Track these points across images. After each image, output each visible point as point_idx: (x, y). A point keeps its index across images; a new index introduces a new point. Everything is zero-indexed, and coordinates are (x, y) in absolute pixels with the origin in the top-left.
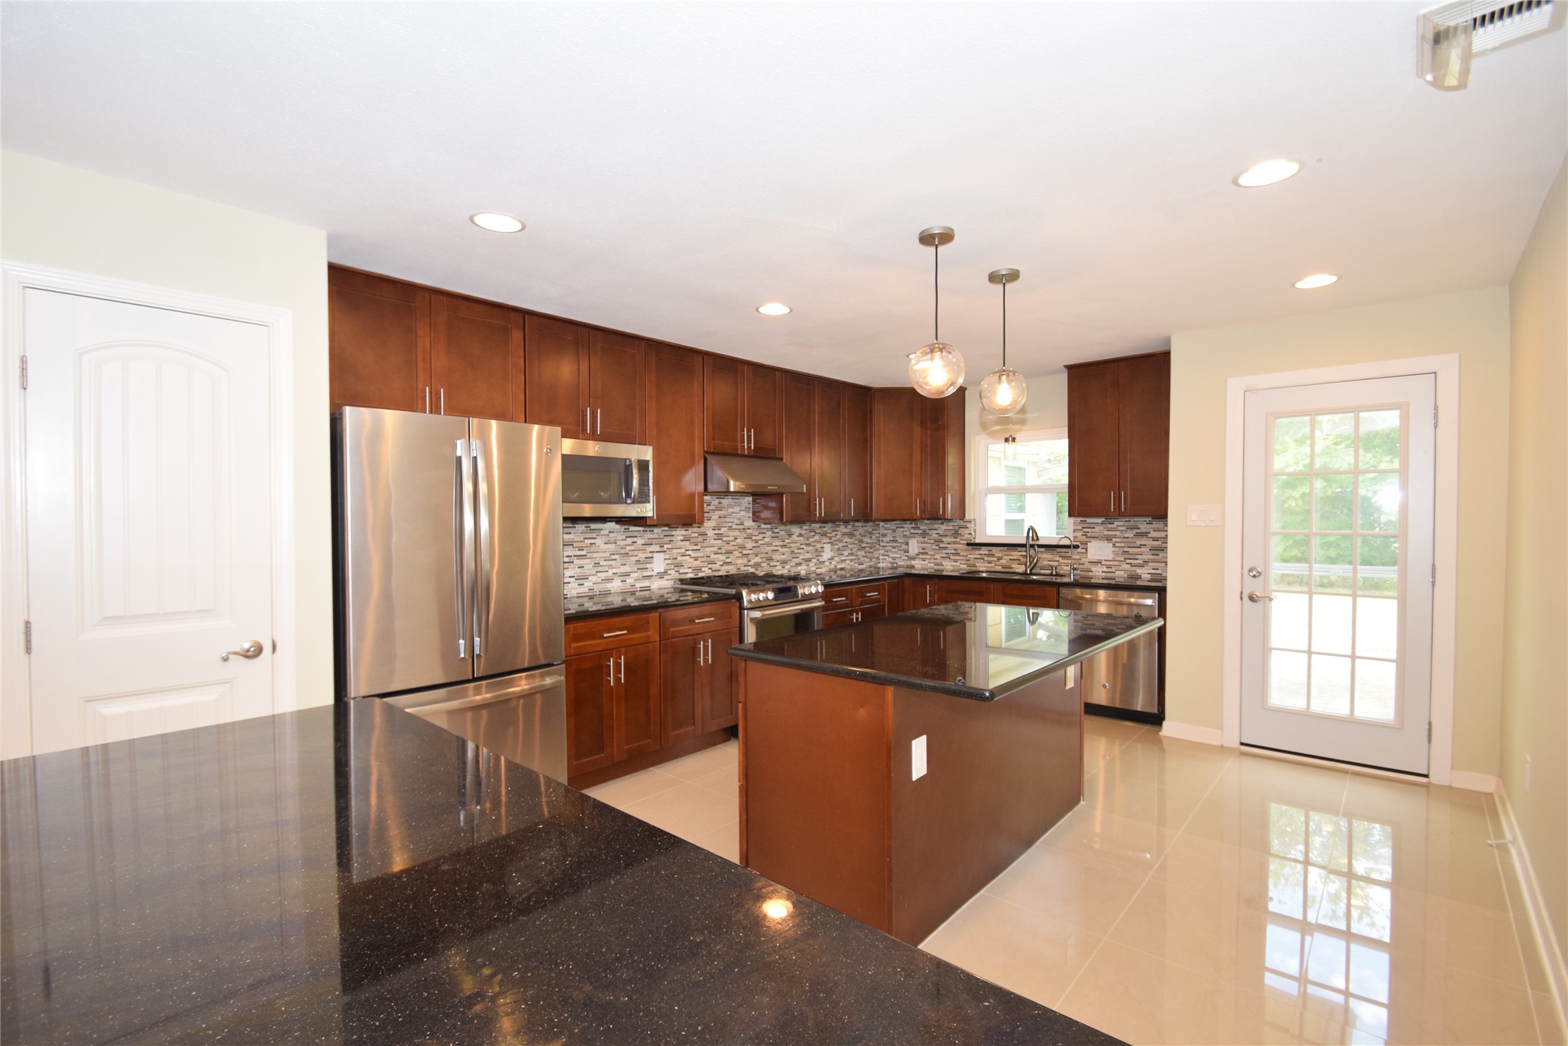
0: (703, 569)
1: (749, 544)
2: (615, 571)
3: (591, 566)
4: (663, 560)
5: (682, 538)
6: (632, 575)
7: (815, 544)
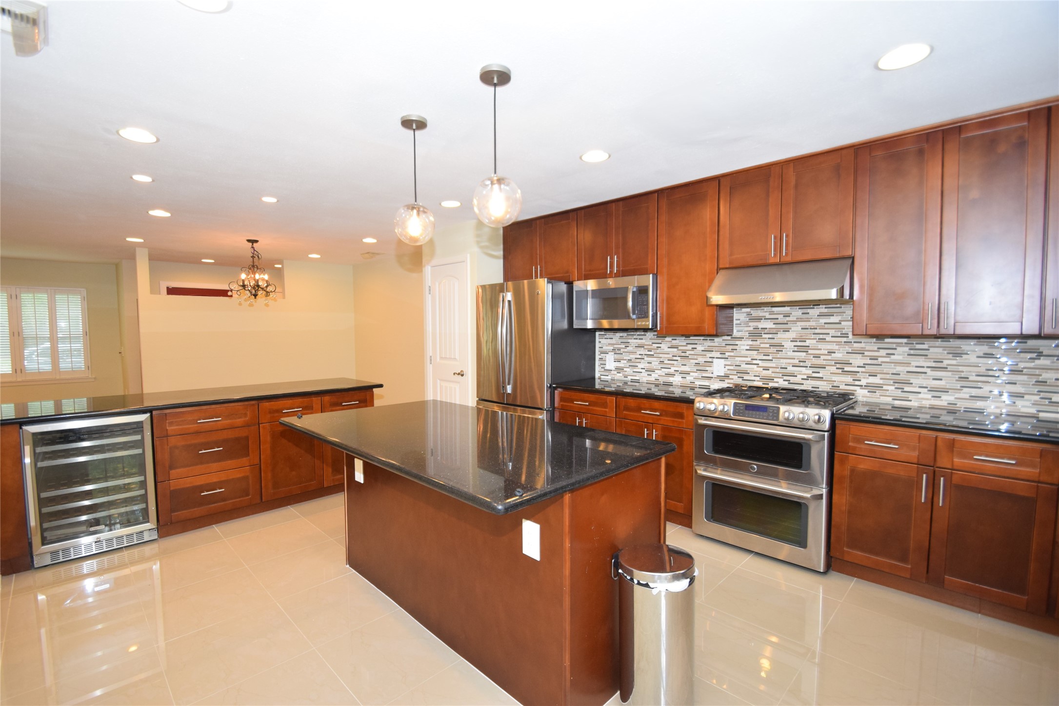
0: (776, 380)
1: (857, 360)
2: (677, 369)
3: (657, 363)
4: (723, 366)
5: (748, 348)
6: (691, 374)
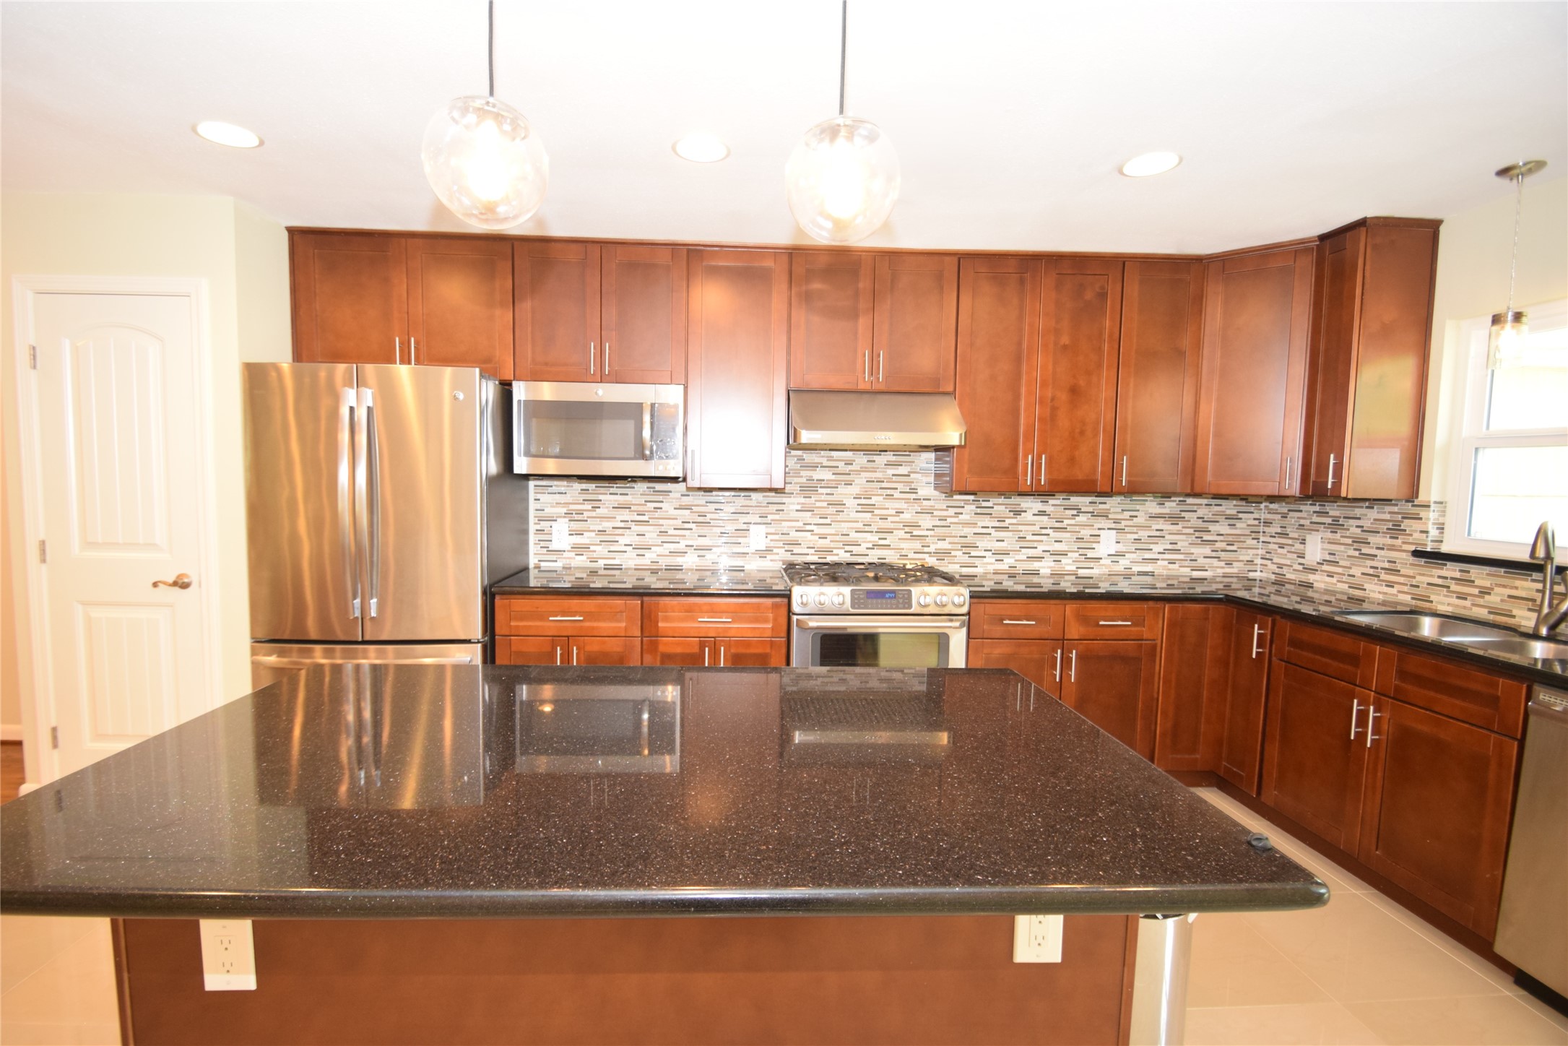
0: (835, 551)
1: (926, 522)
2: (690, 543)
3: (654, 535)
4: (765, 536)
5: (799, 507)
6: (715, 549)
7: (1077, 529)
